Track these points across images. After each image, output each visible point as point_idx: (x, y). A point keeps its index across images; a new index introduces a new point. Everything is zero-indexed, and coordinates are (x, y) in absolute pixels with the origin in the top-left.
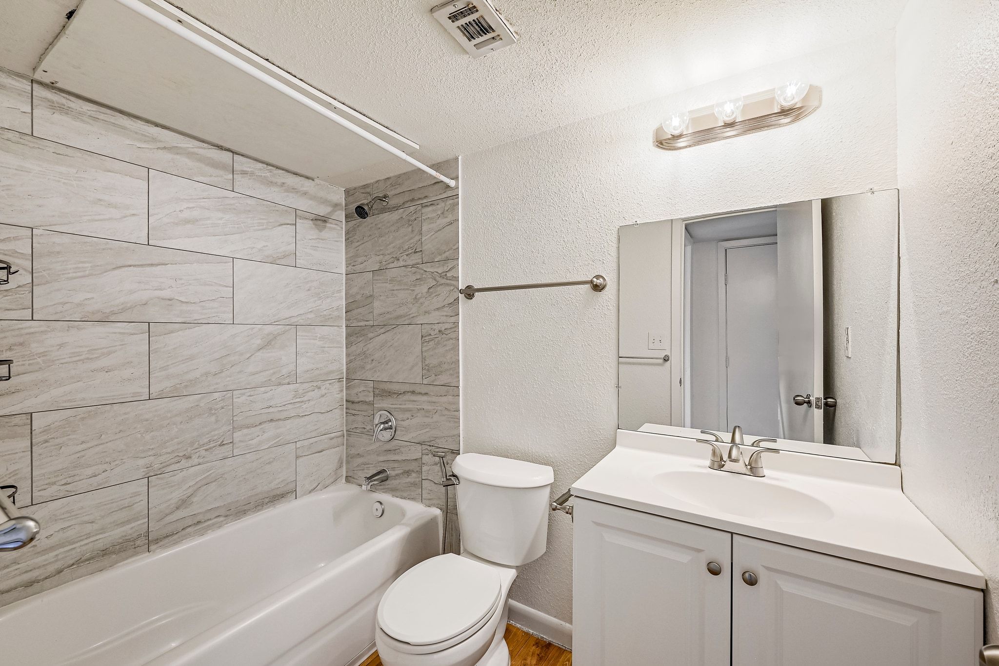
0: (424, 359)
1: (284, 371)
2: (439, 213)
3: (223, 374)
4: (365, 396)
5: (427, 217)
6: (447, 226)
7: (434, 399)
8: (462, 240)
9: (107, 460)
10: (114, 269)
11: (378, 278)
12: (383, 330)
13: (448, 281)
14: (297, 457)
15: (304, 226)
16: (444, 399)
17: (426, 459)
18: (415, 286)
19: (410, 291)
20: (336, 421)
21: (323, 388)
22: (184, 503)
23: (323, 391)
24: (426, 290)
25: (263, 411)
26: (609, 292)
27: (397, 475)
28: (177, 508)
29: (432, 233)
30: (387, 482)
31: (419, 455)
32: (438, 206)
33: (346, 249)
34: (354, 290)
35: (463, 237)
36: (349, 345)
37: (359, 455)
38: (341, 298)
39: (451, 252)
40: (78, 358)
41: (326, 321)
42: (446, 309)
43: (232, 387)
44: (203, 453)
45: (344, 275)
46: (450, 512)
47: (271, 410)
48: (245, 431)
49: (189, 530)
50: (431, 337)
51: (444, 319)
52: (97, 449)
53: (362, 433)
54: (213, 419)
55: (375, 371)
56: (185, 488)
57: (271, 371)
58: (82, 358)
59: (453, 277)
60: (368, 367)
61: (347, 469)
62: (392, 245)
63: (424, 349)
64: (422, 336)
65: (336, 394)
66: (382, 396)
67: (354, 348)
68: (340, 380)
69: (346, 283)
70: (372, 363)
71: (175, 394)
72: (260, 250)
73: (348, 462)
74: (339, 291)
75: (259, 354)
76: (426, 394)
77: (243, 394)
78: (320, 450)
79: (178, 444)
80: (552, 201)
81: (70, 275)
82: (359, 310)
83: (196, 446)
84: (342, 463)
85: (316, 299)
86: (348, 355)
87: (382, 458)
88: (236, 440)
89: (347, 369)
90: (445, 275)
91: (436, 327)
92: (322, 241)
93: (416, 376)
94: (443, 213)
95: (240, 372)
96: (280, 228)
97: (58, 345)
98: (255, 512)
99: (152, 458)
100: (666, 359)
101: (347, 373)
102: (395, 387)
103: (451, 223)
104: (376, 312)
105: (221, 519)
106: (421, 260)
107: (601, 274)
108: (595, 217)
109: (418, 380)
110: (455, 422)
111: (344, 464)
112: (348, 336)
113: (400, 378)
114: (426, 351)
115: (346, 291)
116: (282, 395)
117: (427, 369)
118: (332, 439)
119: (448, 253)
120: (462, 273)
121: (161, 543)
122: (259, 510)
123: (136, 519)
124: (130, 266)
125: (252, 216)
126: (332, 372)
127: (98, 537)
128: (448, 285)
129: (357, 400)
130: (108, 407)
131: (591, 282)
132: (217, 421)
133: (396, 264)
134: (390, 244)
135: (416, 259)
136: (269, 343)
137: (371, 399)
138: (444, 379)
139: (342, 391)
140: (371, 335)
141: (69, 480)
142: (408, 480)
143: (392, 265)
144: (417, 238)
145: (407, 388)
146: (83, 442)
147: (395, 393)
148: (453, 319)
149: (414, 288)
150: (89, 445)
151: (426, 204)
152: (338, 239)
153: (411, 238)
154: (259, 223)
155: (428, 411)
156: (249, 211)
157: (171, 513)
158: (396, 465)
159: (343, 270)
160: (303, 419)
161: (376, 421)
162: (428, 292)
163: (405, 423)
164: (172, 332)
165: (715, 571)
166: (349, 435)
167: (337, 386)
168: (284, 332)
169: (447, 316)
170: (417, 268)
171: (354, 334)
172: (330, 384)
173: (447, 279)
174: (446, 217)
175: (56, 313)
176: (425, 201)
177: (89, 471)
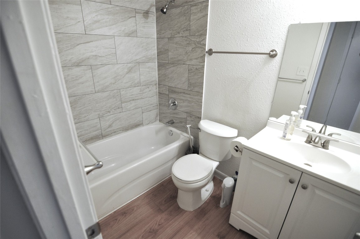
0: (189, 80)
1: (136, 81)
2: (199, 10)
3: (116, 83)
4: (165, 92)
5: (193, 12)
6: (202, 17)
7: (192, 97)
8: (209, 25)
9: (88, 112)
10: (77, 45)
11: (170, 41)
12: (172, 66)
13: (201, 46)
14: (143, 113)
15: (139, 17)
16: (196, 97)
17: (188, 118)
18: (186, 47)
19: (184, 49)
20: (155, 100)
21: (150, 88)
22: (110, 126)
23: (150, 89)
24: (191, 49)
25: (130, 97)
26: (278, 59)
27: (177, 122)
28: (109, 127)
29: (195, 21)
30: (174, 124)
31: (185, 117)
32: (199, 6)
33: (156, 26)
34: (160, 46)
35: (210, 23)
36: (159, 70)
37: (163, 113)
38: (155, 50)
39: (203, 31)
40: (73, 80)
41: (149, 60)
42: (199, 59)
43: (120, 88)
44: (114, 111)
45: (156, 39)
46: (196, 139)
47: (133, 96)
48: (125, 103)
49: (113, 134)
50: (192, 71)
51: (198, 63)
52: (85, 109)
53: (164, 105)
54: (115, 99)
55: (169, 82)
56: (110, 121)
57: (132, 82)
58: (74, 79)
59: (203, 44)
60: (167, 80)
61: (159, 117)
62: (176, 26)
63: (189, 75)
64: (189, 70)
65: (155, 90)
66: (172, 93)
67: (161, 72)
68: (156, 84)
69: (157, 43)
70: (168, 79)
71: (103, 91)
72: (123, 31)
73: (159, 115)
74: (154, 47)
75: (127, 75)
76: (189, 94)
77: (123, 90)
78: (150, 110)
79: (106, 107)
80: (257, 6)
81: (65, 49)
82: (163, 55)
83: (111, 108)
84: (157, 115)
85: (146, 51)
86: (159, 74)
87: (172, 116)
88: (123, 107)
89: (159, 80)
90: (200, 43)
91: (195, 67)
92: (146, 23)
93: (185, 86)
94: (200, 10)
95: (121, 82)
96: (130, 19)
97: (67, 75)
98: (131, 130)
99: (99, 112)
100: (304, 81)
101: (158, 82)
102: (177, 90)
103: (204, 16)
104: (170, 57)
105: (121, 131)
106: (189, 34)
107: (275, 49)
108: (278, 18)
109: (186, 88)
110: (200, 107)
111: (158, 116)
112: (158, 66)
113: (179, 86)
114: (190, 77)
115: (157, 46)
116: (136, 90)
117: (190, 84)
118: (154, 106)
119: (202, 32)
120: (208, 42)
121: (106, 137)
122: (132, 129)
123: (98, 130)
124: (81, 44)
125: (119, 15)
126: (153, 81)
127: (90, 134)
128: (201, 47)
129: (162, 93)
130: (84, 96)
131: (269, 54)
132: (116, 100)
133: (178, 35)
134: (176, 25)
135: (187, 33)
136: (130, 71)
137: (168, 93)
138: (196, 89)
139: (157, 89)
140: (167, 67)
141: (79, 118)
142: (182, 125)
143: (176, 36)
144: (188, 23)
145: (182, 91)
146: (80, 107)
147: (177, 92)
148: (202, 64)
149: (186, 48)
150: (82, 108)
151: (193, 5)
152: (153, 22)
153: (185, 23)
154: (122, 18)
155: (189, 101)
156: (118, 13)
157: (107, 129)
158: (177, 119)
159: (156, 37)
160: (144, 99)
161: (170, 102)
162: (192, 50)
163: (181, 104)
164: (98, 69)
165: (291, 182)
166: (159, 105)
167: (155, 87)
168: (135, 66)
169: (199, 62)
170: (188, 38)
171: (161, 66)
172: (152, 86)
173: (201, 45)
174: (202, 13)
175: (64, 64)
176: (192, 3)
177: (84, 116)
